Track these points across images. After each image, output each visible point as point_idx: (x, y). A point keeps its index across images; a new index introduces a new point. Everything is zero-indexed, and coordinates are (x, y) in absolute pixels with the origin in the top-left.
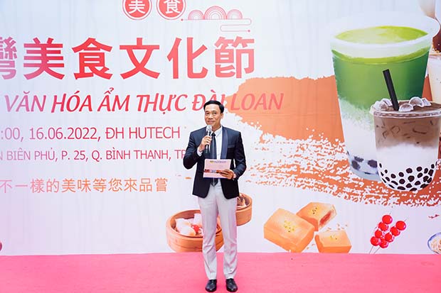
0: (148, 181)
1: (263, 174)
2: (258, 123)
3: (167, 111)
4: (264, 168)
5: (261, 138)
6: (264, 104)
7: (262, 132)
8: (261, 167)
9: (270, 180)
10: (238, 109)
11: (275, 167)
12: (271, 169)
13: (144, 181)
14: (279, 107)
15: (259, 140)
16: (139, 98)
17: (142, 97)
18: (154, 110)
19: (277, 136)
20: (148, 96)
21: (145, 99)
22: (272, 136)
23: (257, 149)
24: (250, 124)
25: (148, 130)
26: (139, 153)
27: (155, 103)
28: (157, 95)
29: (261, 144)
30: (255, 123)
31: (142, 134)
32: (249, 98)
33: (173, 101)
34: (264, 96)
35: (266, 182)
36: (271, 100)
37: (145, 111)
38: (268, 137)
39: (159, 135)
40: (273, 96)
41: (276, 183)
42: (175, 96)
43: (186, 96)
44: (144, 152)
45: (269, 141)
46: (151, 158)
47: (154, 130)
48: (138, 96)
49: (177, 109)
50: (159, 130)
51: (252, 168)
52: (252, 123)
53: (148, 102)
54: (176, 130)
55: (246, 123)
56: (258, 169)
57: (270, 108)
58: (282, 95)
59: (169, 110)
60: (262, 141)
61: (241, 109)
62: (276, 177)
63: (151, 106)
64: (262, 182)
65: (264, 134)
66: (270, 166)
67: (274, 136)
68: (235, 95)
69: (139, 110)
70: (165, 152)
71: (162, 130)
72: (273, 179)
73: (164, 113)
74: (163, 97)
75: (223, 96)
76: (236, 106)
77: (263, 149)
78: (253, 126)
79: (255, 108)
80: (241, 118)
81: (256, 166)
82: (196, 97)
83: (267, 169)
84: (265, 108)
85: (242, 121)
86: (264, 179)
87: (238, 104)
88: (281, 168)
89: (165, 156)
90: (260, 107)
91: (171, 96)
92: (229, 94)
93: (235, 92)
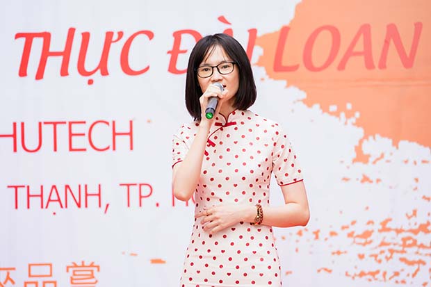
0: (46, 270)
1: (367, 250)
2: (349, 106)
3: (97, 76)
4: (367, 234)
5: (358, 149)
6: (367, 53)
7: (360, 132)
8: (359, 229)
9: (384, 267)
10: (294, 68)
11: (399, 231)
12: (389, 236)
13: (35, 271)
14: (408, 62)
15: (354, 155)
16: (23, 40)
17: (29, 37)
18: (64, 72)
19: (403, 144)
20: (46, 37)
21: (38, 44)
22: (388, 142)
23: (346, 179)
24: (325, 109)
25: (48, 131)
26: (22, 193)
27: (66, 54)
28: (72, 32)
29: (359, 165)
30: (342, 108)
31: (31, 143)
32: (325, 39)
33: (116, 49)
34: (365, 30)
35: (373, 274)
36: (387, 42)
37: (40, 75)
38: (378, 145)
39: (78, 142)
40: (392, 32)
41: (402, 276)
42: (121, 34)
43: (150, 35)
44: (35, 190)
45: (382, 156)
46: (54, 206)
47: (63, 131)
48: (18, 36)
49: (126, 69)
50: (76, 128)
51: (333, 234)
52: (333, 108)
53: (46, 53)
54: (122, 127)
55: (317, 107)
56: (350, 235)
57: (383, 65)
58: (418, 27)
59: (105, 72)
60: (361, 157)
61: (302, 68)
62: (402, 260)
63: (54, 63)
64: (362, 274)
65: (366, 137)
66: (384, 228)
67: (395, 144)
68: (285, 31)
69: (23, 72)
70: (93, 189)
71: (84, 129)
72: (395, 264)
73: (90, 82)
74: (86, 37)
75: (253, 32)
76: (286, 62)
77: (365, 179)
78: (337, 114)
79: (342, 67)
80: (303, 95)
81: (343, 228)
82: (177, 36)
83: (377, 238)
84: (369, 65)
85: (304, 101)
86: (369, 265)
87: (293, 54)
88: (415, 232)
89: (93, 201)
90: (357, 63)
91: (109, 35)
92: (269, 25)
93: (287, 23)
